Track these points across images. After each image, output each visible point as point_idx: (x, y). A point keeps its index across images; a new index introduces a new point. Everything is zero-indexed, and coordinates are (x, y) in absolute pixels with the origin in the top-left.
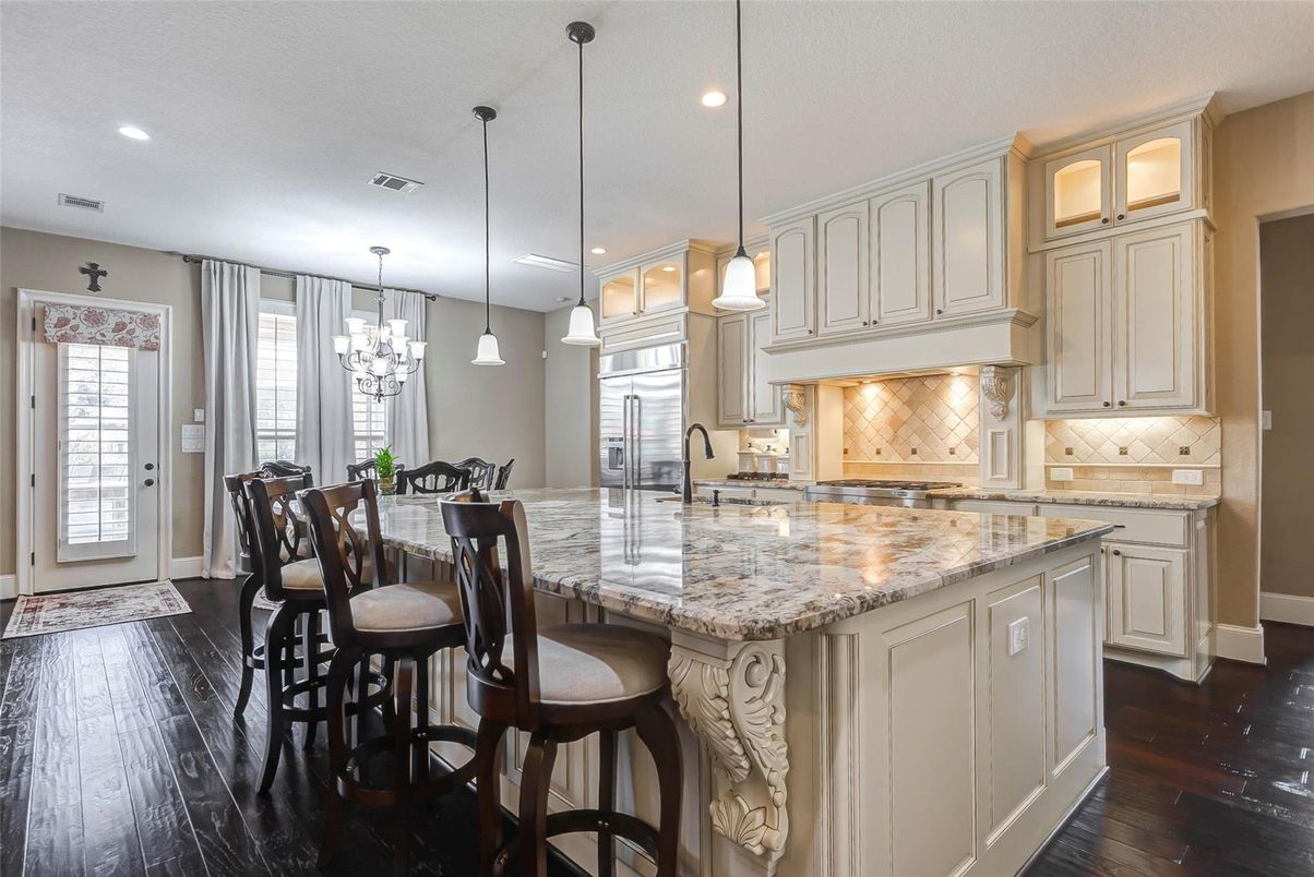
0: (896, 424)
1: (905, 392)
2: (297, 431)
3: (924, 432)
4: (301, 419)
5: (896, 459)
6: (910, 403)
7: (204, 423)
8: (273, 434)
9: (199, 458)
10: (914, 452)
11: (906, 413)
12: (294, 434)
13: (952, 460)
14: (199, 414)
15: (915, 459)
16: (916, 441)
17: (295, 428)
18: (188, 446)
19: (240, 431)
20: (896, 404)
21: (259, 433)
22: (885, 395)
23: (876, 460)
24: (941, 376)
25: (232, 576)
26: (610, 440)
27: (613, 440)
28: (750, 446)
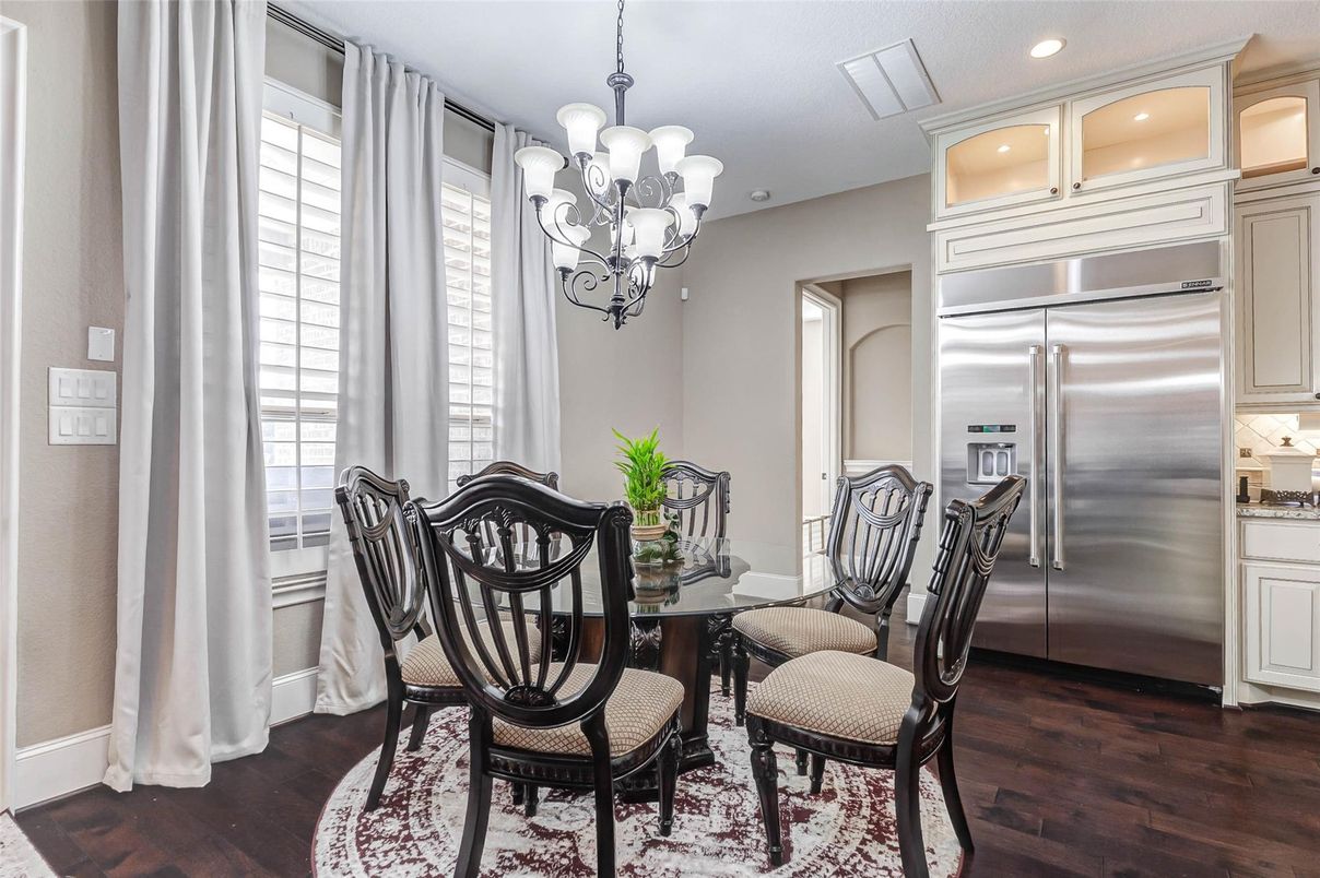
2: (343, 398)
4: (353, 371)
7: (116, 366)
8: (290, 403)
9: (104, 459)
12: (333, 405)
14: (101, 343)
17: (336, 390)
18: (67, 426)
19: (218, 392)
21: (264, 402)
25: (200, 777)
26: (973, 429)
27: (980, 429)
28: (1287, 441)
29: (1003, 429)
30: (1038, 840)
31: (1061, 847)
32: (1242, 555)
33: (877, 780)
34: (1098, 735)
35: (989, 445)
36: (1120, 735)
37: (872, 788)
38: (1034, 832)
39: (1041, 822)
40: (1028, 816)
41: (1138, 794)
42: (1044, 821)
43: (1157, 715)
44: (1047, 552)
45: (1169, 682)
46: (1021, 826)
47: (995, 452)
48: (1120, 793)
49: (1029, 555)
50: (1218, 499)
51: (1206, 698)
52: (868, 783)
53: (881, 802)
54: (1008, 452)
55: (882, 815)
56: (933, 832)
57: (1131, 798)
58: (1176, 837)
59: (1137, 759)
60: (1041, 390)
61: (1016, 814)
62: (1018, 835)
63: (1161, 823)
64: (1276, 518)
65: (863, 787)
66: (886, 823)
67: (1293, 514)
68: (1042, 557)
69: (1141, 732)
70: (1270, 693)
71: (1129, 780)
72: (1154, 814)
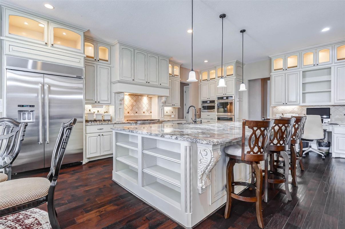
0: (132, 106)
1: (135, 98)
3: (139, 108)
5: (132, 115)
6: (135, 101)
10: (136, 113)
11: (135, 103)
13: (144, 114)
15: (137, 114)
16: (137, 110)
20: (132, 101)
22: (130, 98)
23: (128, 115)
24: (142, 95)
26: (19, 106)
27: (23, 106)
28: (90, 110)
29: (30, 106)
30: (68, 205)
31: (74, 203)
32: (86, 133)
33: (15, 219)
34: (65, 179)
35: (25, 111)
36: (69, 177)
37: (15, 222)
38: (67, 204)
39: (66, 201)
40: (63, 202)
41: (80, 186)
42: (67, 201)
43: (73, 171)
44: (44, 140)
45: (72, 163)
46: (63, 204)
47: (27, 113)
48: (77, 187)
49: (39, 141)
50: (82, 122)
51: (79, 164)
52: (13, 221)
53: (22, 223)
54: (31, 113)
55: (25, 225)
56: (44, 219)
57: (79, 187)
58: (91, 189)
59: (76, 180)
60: (43, 96)
61: (60, 203)
62: (64, 206)
63: (87, 188)
64: (91, 125)
65: (12, 223)
66: (29, 226)
67: (90, 124)
68: (42, 141)
69: (72, 175)
70: (89, 159)
71: (76, 185)
72: (85, 188)
